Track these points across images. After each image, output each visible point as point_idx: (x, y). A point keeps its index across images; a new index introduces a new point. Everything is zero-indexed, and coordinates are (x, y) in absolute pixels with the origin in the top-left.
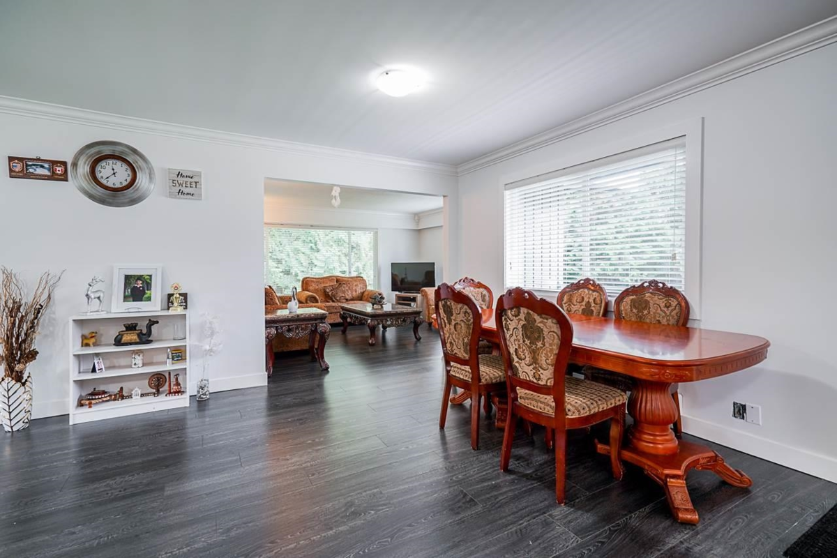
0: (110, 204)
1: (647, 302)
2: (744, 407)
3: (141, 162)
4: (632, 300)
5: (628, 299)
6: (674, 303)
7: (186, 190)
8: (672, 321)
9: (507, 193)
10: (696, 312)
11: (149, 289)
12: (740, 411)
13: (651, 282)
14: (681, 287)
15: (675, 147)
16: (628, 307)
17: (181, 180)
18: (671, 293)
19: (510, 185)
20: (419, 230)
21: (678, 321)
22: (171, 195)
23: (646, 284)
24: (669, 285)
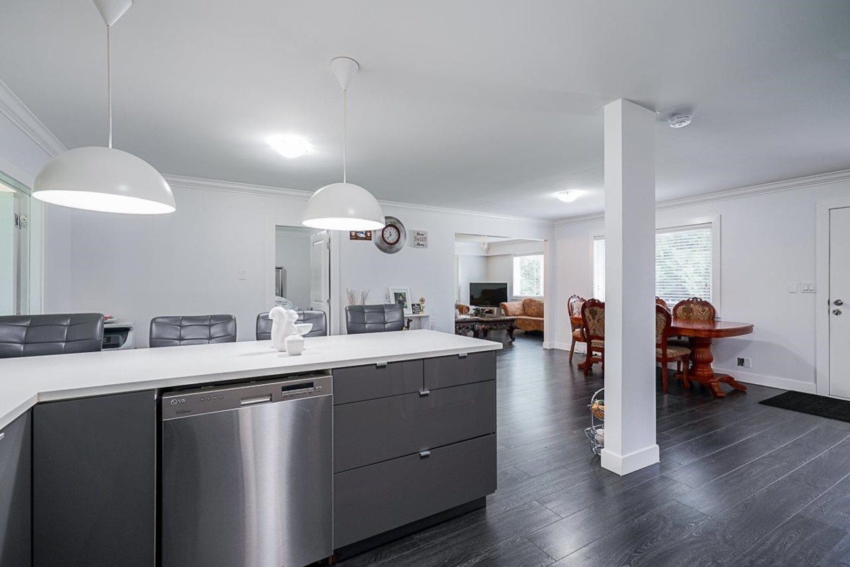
0: (389, 253)
1: (692, 309)
2: (743, 360)
3: (402, 228)
4: (683, 308)
5: (681, 308)
6: (707, 309)
7: (421, 243)
8: (706, 318)
9: (595, 242)
10: (719, 314)
11: (405, 301)
12: (741, 362)
13: (693, 298)
14: (710, 302)
15: (706, 227)
16: (681, 312)
17: (419, 237)
18: (706, 304)
19: (596, 238)
20: (488, 257)
21: (709, 319)
22: (415, 246)
23: (691, 300)
24: (704, 300)
